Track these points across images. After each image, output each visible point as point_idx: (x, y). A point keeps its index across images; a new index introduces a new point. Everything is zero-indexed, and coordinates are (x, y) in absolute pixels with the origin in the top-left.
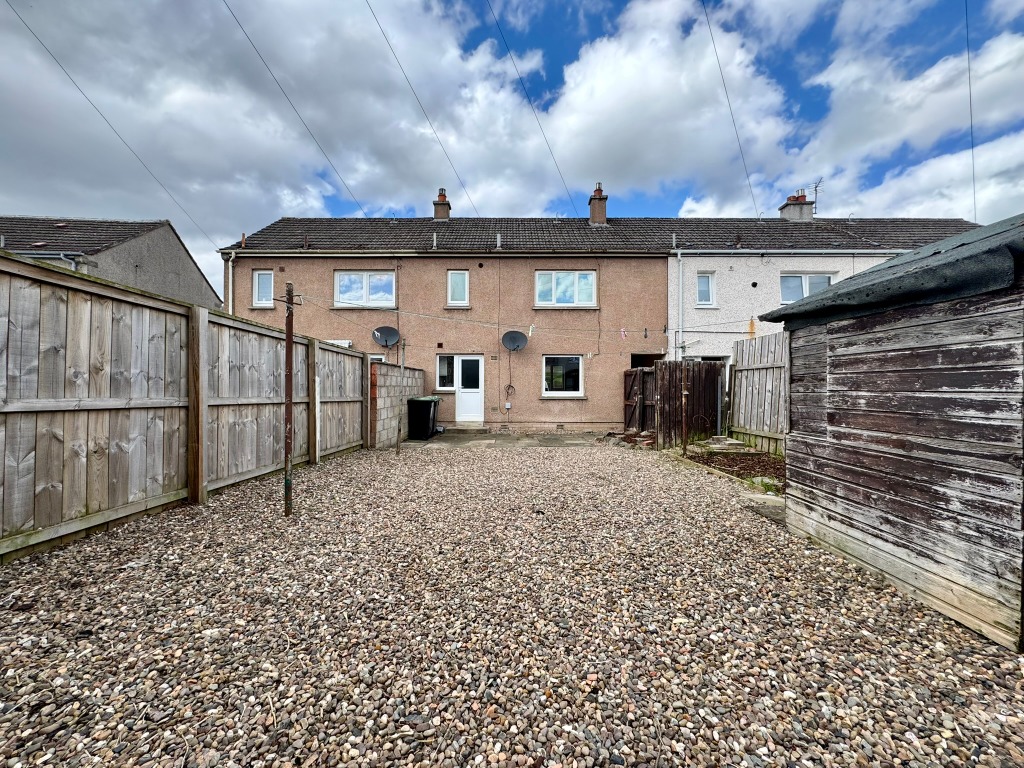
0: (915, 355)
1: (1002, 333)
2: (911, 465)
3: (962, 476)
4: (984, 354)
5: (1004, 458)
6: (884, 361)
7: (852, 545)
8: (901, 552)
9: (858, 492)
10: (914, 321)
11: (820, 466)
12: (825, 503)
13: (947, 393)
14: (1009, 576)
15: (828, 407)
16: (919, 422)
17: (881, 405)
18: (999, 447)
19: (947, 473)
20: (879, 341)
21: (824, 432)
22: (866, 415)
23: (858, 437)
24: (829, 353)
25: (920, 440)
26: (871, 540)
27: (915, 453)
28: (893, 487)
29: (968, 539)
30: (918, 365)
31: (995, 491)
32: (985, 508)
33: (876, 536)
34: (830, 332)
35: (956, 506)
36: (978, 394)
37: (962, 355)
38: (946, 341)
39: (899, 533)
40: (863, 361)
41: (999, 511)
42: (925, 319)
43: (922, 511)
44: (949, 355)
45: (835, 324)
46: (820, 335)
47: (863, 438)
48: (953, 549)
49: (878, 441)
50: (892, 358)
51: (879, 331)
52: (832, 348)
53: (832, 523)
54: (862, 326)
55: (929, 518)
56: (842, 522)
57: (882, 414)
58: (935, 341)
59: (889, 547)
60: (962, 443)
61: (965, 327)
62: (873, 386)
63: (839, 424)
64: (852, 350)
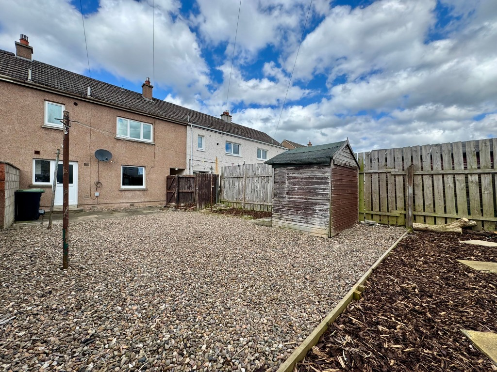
0: (309, 178)
1: (327, 174)
2: (308, 203)
3: (319, 204)
4: (323, 178)
5: (326, 200)
6: (302, 178)
7: (293, 226)
8: (306, 225)
9: (295, 212)
10: (309, 169)
11: (283, 207)
12: (285, 217)
13: (316, 186)
14: (327, 224)
15: (286, 190)
16: (310, 193)
17: (301, 189)
18: (326, 198)
19: (316, 204)
20: (301, 173)
21: (285, 197)
22: (297, 192)
23: (295, 198)
24: (287, 175)
25: (310, 197)
26: (298, 224)
27: (309, 201)
28: (304, 209)
29: (320, 218)
30: (310, 180)
31: (325, 207)
32: (323, 210)
33: (299, 222)
34: (287, 170)
35: (318, 211)
36: (322, 186)
37: (319, 178)
38: (317, 175)
39: (305, 220)
40: (297, 178)
41: (326, 211)
42: (312, 169)
43: (310, 214)
44: (317, 178)
45: (289, 168)
46: (284, 170)
47: (297, 198)
48: (317, 221)
49: (300, 198)
50: (304, 178)
51: (301, 171)
52: (288, 174)
53: (287, 222)
54: (297, 169)
55: (312, 215)
56: (290, 221)
57: (301, 192)
58: (314, 175)
59: (303, 224)
60: (319, 197)
61: (320, 172)
62: (299, 185)
63: (290, 195)
64: (294, 175)
